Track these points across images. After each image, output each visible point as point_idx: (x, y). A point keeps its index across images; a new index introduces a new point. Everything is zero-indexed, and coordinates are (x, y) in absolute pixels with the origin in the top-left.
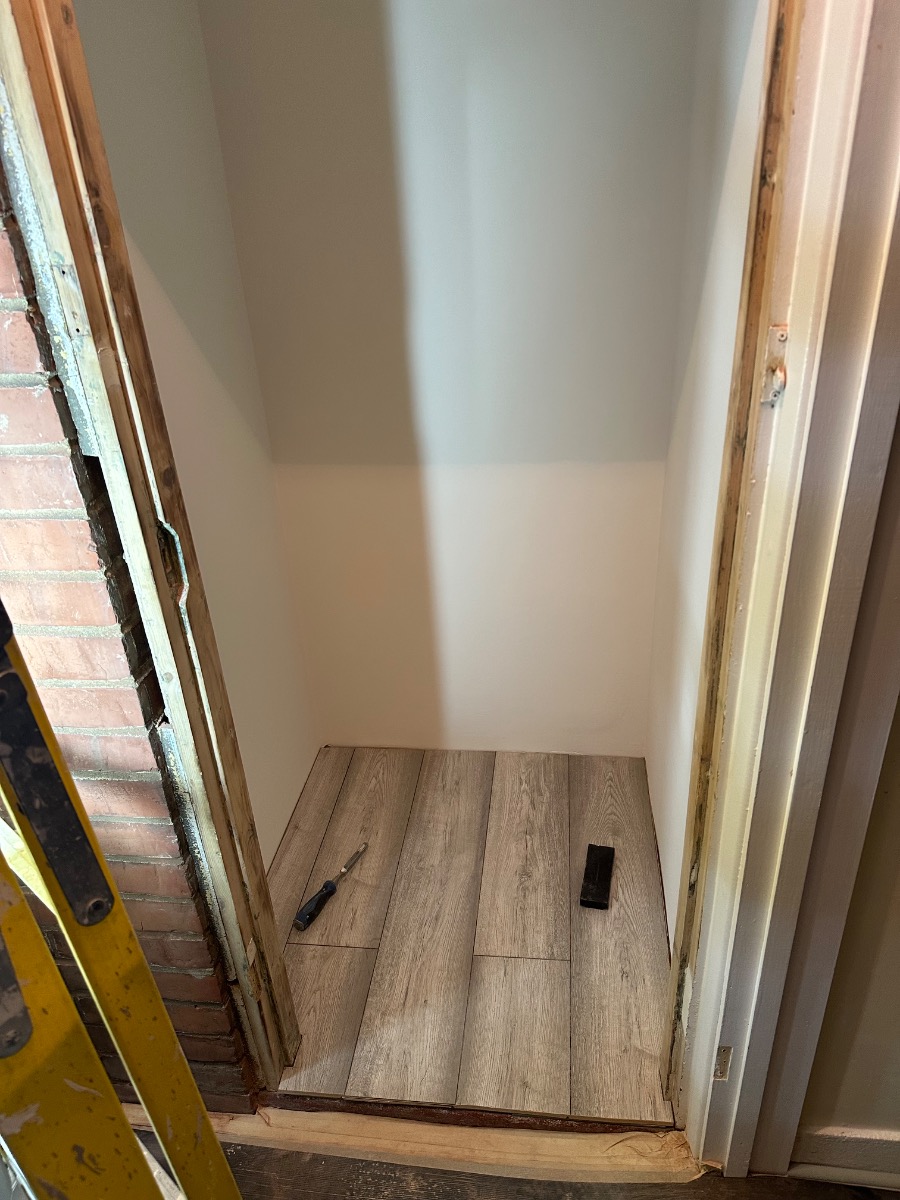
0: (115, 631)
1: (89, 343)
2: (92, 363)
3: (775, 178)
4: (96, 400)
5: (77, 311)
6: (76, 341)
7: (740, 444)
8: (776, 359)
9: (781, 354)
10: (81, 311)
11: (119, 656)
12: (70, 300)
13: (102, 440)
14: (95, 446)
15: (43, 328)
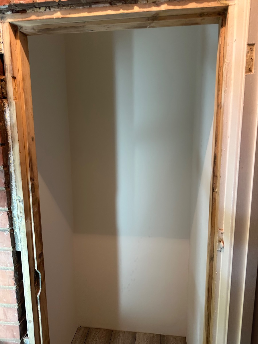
0: (16, 306)
1: (24, 220)
2: (23, 225)
3: (216, 190)
4: (23, 236)
5: (22, 211)
6: (20, 219)
7: (212, 259)
8: (221, 238)
9: (222, 237)
10: (23, 211)
11: (15, 314)
12: (20, 208)
13: (22, 247)
14: (20, 248)
15: (11, 215)
